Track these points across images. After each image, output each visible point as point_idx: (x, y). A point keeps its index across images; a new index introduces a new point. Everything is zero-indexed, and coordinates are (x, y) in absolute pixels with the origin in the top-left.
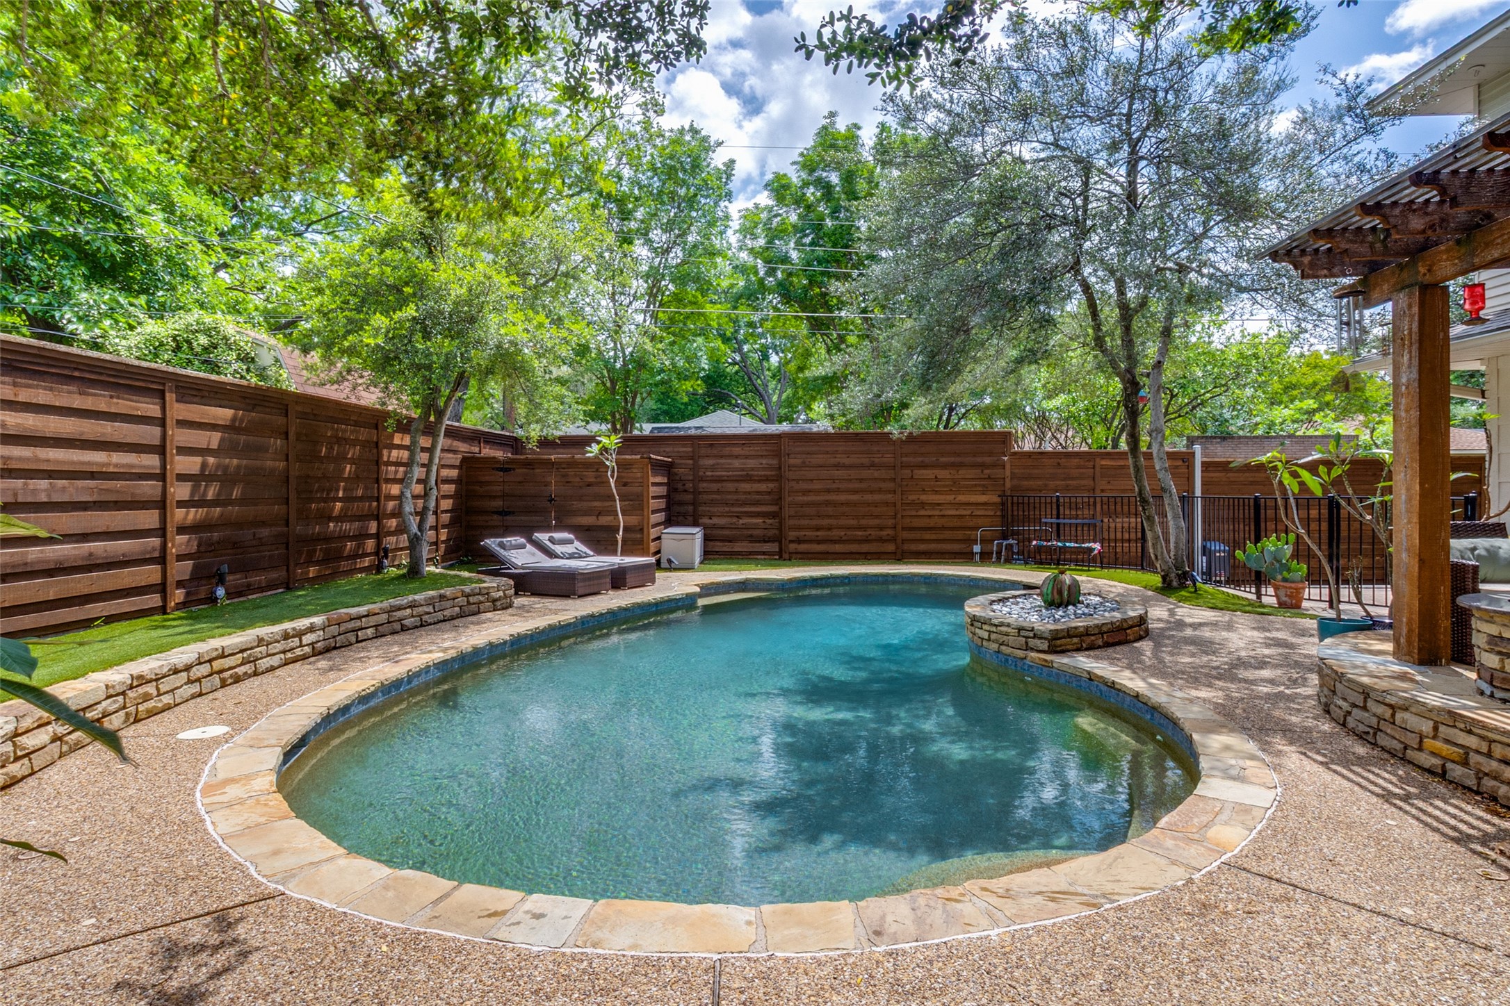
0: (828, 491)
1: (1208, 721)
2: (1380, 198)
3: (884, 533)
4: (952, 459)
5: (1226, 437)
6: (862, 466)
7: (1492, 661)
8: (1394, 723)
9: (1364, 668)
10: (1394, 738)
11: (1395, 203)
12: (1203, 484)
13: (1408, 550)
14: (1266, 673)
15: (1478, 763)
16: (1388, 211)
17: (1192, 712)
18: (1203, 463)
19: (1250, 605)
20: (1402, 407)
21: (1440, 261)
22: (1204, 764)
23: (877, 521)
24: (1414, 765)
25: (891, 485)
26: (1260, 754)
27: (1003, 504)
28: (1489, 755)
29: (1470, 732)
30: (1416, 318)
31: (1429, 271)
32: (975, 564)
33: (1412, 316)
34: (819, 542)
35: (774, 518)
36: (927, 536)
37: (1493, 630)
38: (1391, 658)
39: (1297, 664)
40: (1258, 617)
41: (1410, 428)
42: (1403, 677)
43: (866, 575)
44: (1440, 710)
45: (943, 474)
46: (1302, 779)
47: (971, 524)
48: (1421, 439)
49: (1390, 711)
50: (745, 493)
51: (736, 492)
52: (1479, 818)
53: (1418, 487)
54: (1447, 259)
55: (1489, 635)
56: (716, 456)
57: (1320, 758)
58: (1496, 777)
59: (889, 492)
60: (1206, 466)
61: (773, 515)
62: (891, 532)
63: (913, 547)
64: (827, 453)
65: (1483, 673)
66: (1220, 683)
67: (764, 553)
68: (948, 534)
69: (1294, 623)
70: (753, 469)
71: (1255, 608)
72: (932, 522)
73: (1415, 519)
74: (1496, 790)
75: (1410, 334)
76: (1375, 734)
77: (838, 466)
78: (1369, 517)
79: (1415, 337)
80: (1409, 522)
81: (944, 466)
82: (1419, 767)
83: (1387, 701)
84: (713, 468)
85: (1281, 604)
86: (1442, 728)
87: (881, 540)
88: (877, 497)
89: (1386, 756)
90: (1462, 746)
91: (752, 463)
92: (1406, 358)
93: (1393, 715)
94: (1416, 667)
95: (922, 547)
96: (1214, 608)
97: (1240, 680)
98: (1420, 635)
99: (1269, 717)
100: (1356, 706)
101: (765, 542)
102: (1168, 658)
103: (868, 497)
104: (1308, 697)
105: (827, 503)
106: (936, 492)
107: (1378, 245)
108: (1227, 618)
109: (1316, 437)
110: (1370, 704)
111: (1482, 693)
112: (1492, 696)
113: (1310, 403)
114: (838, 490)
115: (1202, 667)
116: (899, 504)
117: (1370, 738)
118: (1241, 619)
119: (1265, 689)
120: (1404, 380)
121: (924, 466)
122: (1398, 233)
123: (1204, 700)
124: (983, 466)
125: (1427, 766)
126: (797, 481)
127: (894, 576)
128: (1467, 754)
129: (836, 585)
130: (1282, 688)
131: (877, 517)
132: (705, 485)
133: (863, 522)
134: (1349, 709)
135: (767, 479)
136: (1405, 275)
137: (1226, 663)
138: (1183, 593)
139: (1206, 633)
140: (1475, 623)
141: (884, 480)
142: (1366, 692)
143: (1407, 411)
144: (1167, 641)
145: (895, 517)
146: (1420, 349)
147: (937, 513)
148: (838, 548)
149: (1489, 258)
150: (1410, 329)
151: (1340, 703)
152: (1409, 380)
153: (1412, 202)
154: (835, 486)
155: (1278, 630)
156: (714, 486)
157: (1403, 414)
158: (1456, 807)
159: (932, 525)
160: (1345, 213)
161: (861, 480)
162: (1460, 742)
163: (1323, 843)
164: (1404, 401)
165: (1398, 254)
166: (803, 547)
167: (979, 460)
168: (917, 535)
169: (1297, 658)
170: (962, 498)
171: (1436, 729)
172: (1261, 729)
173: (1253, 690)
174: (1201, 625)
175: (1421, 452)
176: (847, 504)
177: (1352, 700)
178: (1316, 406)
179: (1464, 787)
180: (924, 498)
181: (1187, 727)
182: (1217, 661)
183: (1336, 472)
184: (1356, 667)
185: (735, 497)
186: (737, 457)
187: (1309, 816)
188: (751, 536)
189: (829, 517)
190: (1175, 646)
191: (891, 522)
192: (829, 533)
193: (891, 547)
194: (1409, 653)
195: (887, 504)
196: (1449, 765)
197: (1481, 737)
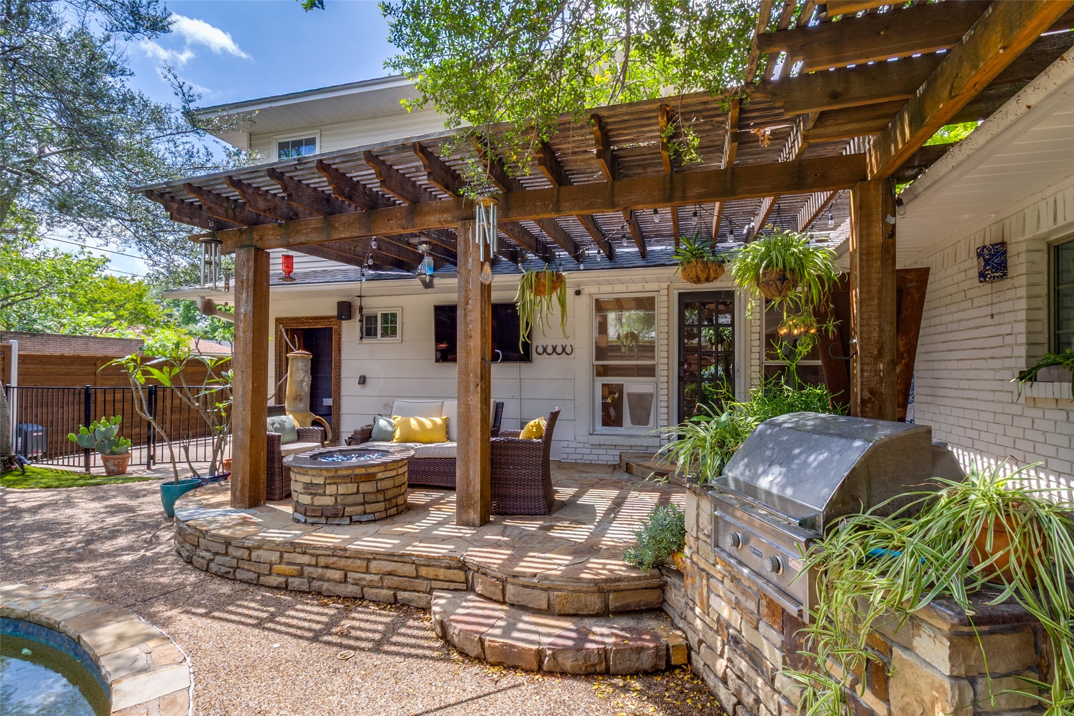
1: (89, 614)
2: (242, 177)
5: (34, 334)
7: (305, 499)
8: (250, 560)
9: (216, 521)
10: (250, 571)
11: (249, 185)
12: (19, 374)
13: (243, 429)
14: (122, 541)
15: (310, 573)
16: (245, 189)
17: (68, 610)
18: (20, 356)
19: (81, 478)
20: (241, 329)
21: (268, 234)
22: (107, 666)
24: (265, 586)
26: (156, 630)
28: (316, 566)
29: (305, 553)
30: (252, 269)
31: (261, 239)
33: (249, 268)
37: (307, 479)
38: (228, 508)
39: (145, 525)
40: (93, 488)
41: (246, 344)
42: (244, 522)
44: (284, 543)
46: (201, 638)
48: (253, 353)
49: (247, 552)
52: (317, 614)
53: (250, 386)
54: (273, 235)
55: (304, 483)
57: (202, 611)
58: (321, 579)
60: (22, 359)
65: (299, 509)
66: (82, 566)
69: (126, 487)
71: (86, 481)
73: (249, 408)
74: (321, 587)
75: (248, 279)
76: (235, 572)
78: (197, 404)
79: (251, 282)
80: (244, 410)
82: (269, 587)
83: (246, 545)
85: (110, 473)
86: (286, 555)
89: (245, 586)
90: (299, 564)
92: (244, 296)
93: (250, 555)
94: (247, 510)
96: (48, 487)
97: (103, 556)
98: (250, 488)
99: (145, 587)
100: (217, 554)
102: (16, 554)
104: (167, 554)
107: (230, 211)
108: (63, 496)
109: (114, 339)
110: (231, 550)
111: (298, 521)
112: (306, 522)
113: (110, 315)
115: (58, 552)
117: (230, 576)
118: (77, 493)
119: (127, 558)
120: (242, 311)
122: (251, 206)
123: (78, 591)
125: (275, 584)
128: (302, 568)
130: (142, 552)
134: (212, 557)
136: (244, 237)
137: (79, 542)
138: (8, 477)
139: (47, 515)
140: (293, 476)
142: (227, 542)
143: (244, 333)
144: (9, 535)
146: (254, 290)
149: (298, 241)
150: (248, 276)
151: (204, 554)
152: (246, 311)
153: (259, 188)
155: (115, 497)
157: (241, 334)
158: (303, 611)
160: (216, 179)
162: (298, 561)
163: (245, 698)
164: (242, 325)
165: (243, 222)
169: (140, 519)
171: (281, 557)
172: (144, 601)
173: (119, 563)
174: (41, 507)
175: (253, 361)
177: (214, 550)
178: (114, 317)
179: (300, 592)
181: (71, 630)
182: (72, 541)
183: (176, 370)
184: (210, 523)
187: (222, 674)
190: (17, 536)
194: (242, 502)
196: (290, 580)
197: (311, 555)
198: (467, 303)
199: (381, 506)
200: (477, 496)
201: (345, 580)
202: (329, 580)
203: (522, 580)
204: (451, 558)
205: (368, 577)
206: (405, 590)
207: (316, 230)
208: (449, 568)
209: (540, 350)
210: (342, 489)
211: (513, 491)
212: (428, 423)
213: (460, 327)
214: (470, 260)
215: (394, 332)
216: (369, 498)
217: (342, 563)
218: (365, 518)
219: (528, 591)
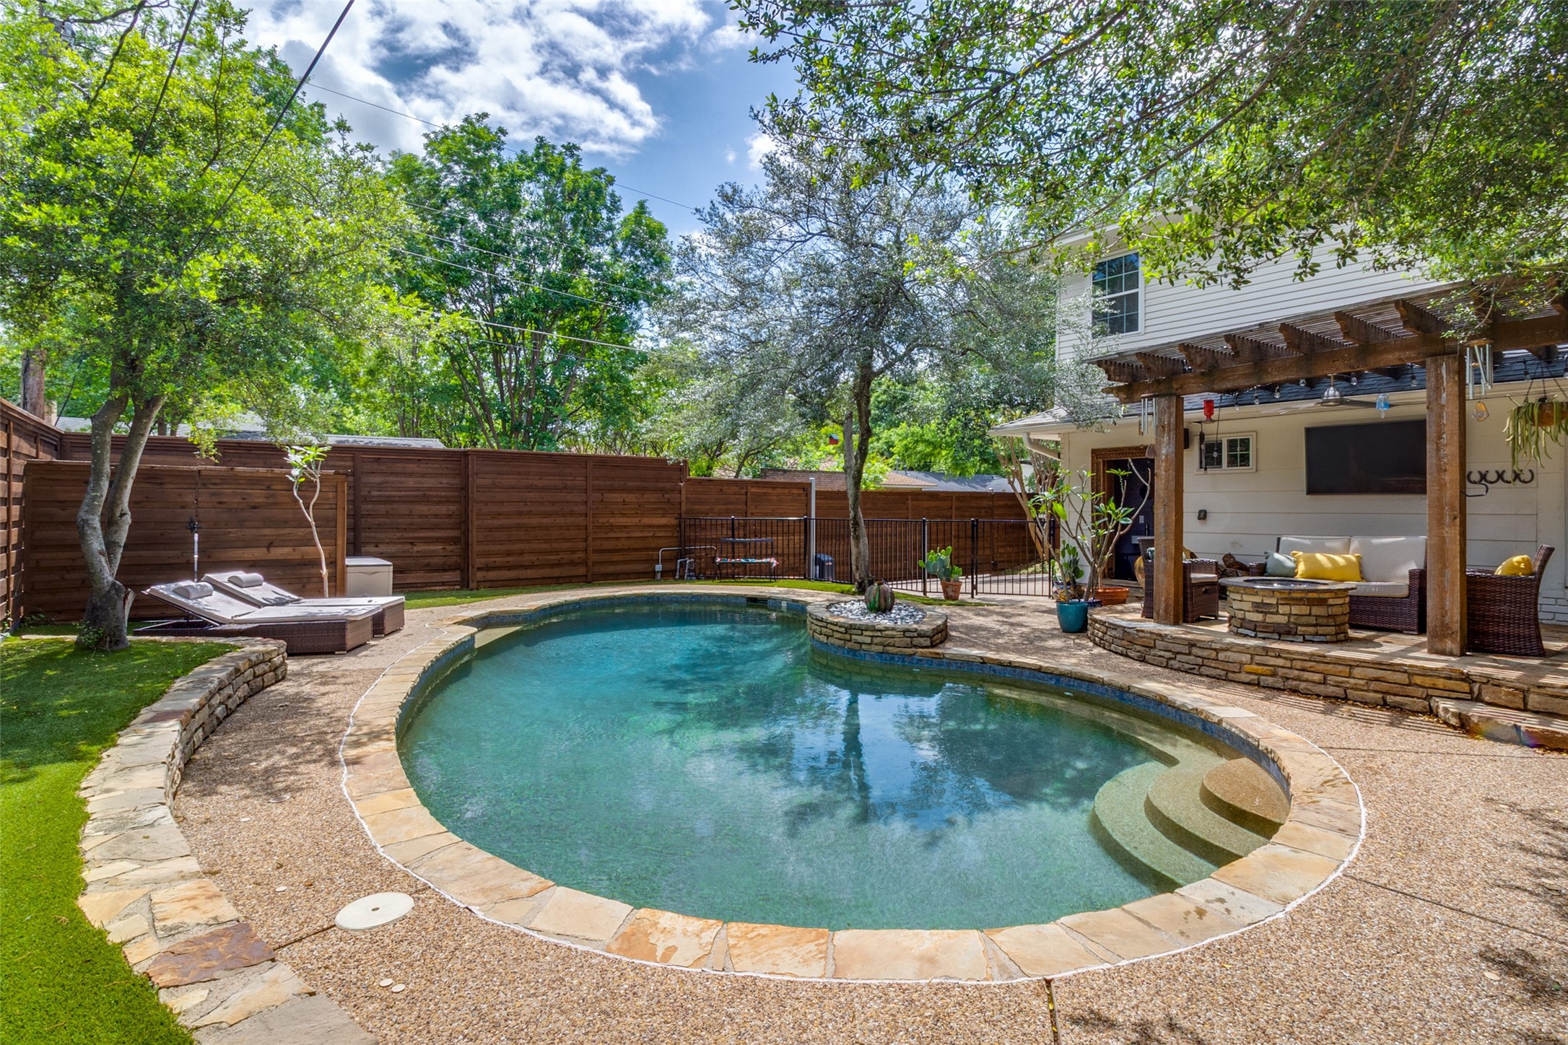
0: (520, 514)
3: (576, 556)
4: (638, 484)
6: (555, 488)
7: (1255, 617)
8: (1218, 659)
10: (1217, 668)
12: (816, 509)
13: (1166, 556)
15: (1285, 674)
18: (817, 492)
20: (1162, 468)
21: (1186, 383)
23: (568, 545)
24: (1235, 682)
25: (581, 508)
27: (680, 526)
28: (1292, 668)
29: (1279, 656)
30: (1174, 414)
31: (1178, 387)
32: (658, 582)
33: (1170, 414)
34: (509, 568)
35: (455, 544)
36: (616, 558)
37: (1256, 599)
38: (1153, 623)
41: (1168, 481)
43: (595, 600)
44: (1256, 648)
45: (630, 497)
47: (653, 545)
49: (1214, 653)
50: (421, 516)
51: (410, 515)
53: (1173, 518)
54: (1193, 382)
55: (1254, 602)
56: (383, 473)
58: (1298, 679)
59: (581, 515)
60: (825, 494)
61: (455, 541)
62: (582, 555)
63: (603, 569)
64: (519, 473)
65: (1246, 625)
67: (443, 584)
68: (634, 556)
70: (430, 489)
72: (619, 545)
73: (1172, 537)
74: (1297, 686)
76: (1200, 668)
77: (530, 488)
79: (1173, 426)
80: (1167, 539)
81: (630, 490)
82: (1239, 682)
84: (380, 486)
85: (948, 598)
86: (1257, 658)
87: (573, 563)
88: (570, 520)
89: (1213, 680)
90: (1272, 666)
91: (429, 482)
92: (1166, 439)
93: (1217, 655)
95: (611, 569)
98: (1174, 607)
100: (1178, 653)
101: (444, 570)
103: (560, 520)
105: (519, 527)
106: (624, 515)
110: (1193, 651)
111: (1247, 635)
112: (1256, 637)
114: (530, 514)
116: (590, 528)
117: (1195, 672)
120: (1164, 452)
121: (612, 490)
124: (663, 490)
125: (1246, 681)
126: (486, 503)
127: (619, 598)
128: (1276, 669)
129: (568, 612)
131: (569, 540)
132: (369, 507)
133: (556, 545)
134: (1173, 656)
135: (447, 501)
136: (1162, 387)
141: (576, 503)
143: (1166, 471)
145: (586, 540)
146: (1176, 434)
147: (624, 535)
148: (530, 573)
154: (526, 509)
156: (383, 508)
157: (1163, 473)
159: (620, 546)
161: (554, 503)
162: (1271, 663)
164: (1163, 465)
166: (492, 575)
167: (660, 485)
168: (606, 557)
170: (646, 521)
171: (1252, 658)
176: (540, 527)
177: (1176, 650)
179: (1275, 688)
180: (612, 520)
185: (409, 521)
186: (411, 475)
188: (428, 565)
189: (521, 541)
191: (582, 545)
192: (520, 558)
193: (581, 570)
194: (1166, 619)
195: (578, 527)
196: (1263, 678)
197: (1286, 658)
198: (1440, 437)
199: (1332, 630)
200: (1456, 627)
201: (1324, 682)
202: (1306, 681)
203: (1549, 691)
204: (1452, 671)
205: (1352, 681)
206: (1395, 695)
207: (1246, 376)
208: (1450, 678)
209: (1475, 477)
210: (1295, 610)
211: (1492, 628)
212: (1340, 560)
213: (1431, 461)
214: (1444, 395)
215: (1245, 460)
216: (1321, 621)
217: (1321, 667)
218: (1317, 639)
219: (1558, 700)
